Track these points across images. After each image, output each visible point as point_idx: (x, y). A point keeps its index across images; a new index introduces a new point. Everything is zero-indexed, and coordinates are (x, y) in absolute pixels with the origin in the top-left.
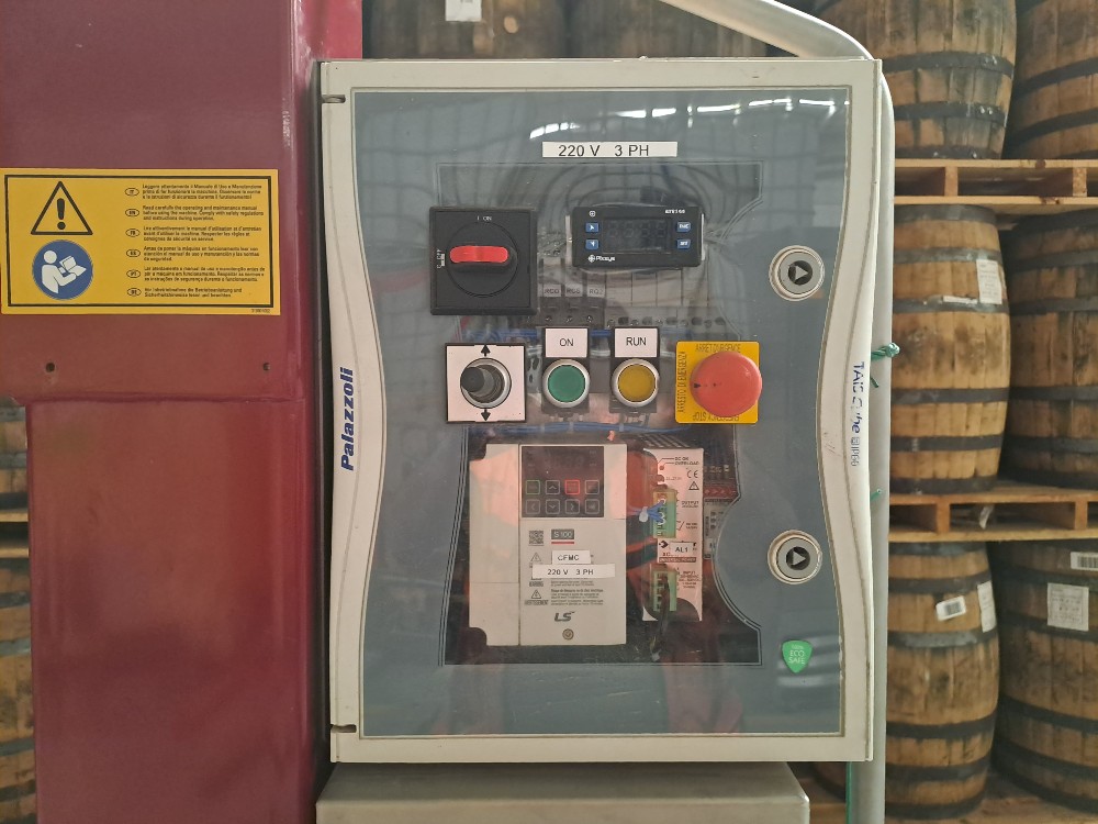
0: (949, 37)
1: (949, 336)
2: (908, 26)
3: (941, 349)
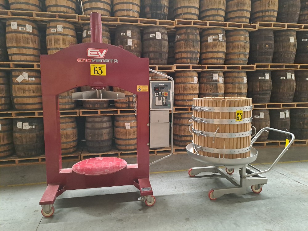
1: (190, 87)
3: (189, 89)
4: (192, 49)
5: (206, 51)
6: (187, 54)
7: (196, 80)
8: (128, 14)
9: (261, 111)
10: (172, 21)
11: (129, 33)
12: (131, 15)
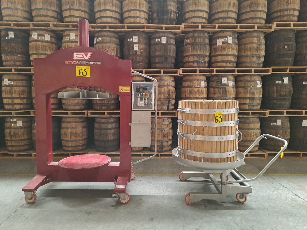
0: (198, 52)
1: (196, 91)
2: (193, 51)
3: (195, 92)
4: (199, 53)
5: (215, 54)
6: (194, 57)
7: (203, 84)
8: (135, 21)
9: (279, 118)
10: (178, 26)
11: (136, 39)
12: (138, 21)
